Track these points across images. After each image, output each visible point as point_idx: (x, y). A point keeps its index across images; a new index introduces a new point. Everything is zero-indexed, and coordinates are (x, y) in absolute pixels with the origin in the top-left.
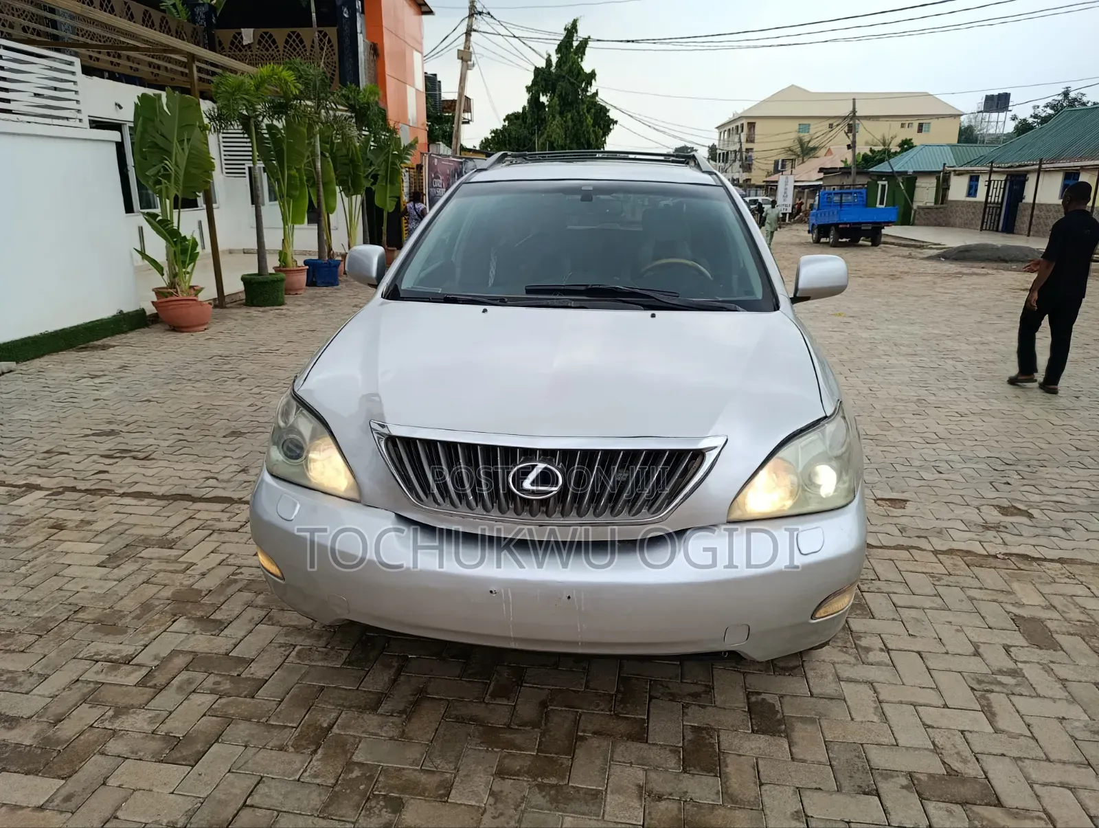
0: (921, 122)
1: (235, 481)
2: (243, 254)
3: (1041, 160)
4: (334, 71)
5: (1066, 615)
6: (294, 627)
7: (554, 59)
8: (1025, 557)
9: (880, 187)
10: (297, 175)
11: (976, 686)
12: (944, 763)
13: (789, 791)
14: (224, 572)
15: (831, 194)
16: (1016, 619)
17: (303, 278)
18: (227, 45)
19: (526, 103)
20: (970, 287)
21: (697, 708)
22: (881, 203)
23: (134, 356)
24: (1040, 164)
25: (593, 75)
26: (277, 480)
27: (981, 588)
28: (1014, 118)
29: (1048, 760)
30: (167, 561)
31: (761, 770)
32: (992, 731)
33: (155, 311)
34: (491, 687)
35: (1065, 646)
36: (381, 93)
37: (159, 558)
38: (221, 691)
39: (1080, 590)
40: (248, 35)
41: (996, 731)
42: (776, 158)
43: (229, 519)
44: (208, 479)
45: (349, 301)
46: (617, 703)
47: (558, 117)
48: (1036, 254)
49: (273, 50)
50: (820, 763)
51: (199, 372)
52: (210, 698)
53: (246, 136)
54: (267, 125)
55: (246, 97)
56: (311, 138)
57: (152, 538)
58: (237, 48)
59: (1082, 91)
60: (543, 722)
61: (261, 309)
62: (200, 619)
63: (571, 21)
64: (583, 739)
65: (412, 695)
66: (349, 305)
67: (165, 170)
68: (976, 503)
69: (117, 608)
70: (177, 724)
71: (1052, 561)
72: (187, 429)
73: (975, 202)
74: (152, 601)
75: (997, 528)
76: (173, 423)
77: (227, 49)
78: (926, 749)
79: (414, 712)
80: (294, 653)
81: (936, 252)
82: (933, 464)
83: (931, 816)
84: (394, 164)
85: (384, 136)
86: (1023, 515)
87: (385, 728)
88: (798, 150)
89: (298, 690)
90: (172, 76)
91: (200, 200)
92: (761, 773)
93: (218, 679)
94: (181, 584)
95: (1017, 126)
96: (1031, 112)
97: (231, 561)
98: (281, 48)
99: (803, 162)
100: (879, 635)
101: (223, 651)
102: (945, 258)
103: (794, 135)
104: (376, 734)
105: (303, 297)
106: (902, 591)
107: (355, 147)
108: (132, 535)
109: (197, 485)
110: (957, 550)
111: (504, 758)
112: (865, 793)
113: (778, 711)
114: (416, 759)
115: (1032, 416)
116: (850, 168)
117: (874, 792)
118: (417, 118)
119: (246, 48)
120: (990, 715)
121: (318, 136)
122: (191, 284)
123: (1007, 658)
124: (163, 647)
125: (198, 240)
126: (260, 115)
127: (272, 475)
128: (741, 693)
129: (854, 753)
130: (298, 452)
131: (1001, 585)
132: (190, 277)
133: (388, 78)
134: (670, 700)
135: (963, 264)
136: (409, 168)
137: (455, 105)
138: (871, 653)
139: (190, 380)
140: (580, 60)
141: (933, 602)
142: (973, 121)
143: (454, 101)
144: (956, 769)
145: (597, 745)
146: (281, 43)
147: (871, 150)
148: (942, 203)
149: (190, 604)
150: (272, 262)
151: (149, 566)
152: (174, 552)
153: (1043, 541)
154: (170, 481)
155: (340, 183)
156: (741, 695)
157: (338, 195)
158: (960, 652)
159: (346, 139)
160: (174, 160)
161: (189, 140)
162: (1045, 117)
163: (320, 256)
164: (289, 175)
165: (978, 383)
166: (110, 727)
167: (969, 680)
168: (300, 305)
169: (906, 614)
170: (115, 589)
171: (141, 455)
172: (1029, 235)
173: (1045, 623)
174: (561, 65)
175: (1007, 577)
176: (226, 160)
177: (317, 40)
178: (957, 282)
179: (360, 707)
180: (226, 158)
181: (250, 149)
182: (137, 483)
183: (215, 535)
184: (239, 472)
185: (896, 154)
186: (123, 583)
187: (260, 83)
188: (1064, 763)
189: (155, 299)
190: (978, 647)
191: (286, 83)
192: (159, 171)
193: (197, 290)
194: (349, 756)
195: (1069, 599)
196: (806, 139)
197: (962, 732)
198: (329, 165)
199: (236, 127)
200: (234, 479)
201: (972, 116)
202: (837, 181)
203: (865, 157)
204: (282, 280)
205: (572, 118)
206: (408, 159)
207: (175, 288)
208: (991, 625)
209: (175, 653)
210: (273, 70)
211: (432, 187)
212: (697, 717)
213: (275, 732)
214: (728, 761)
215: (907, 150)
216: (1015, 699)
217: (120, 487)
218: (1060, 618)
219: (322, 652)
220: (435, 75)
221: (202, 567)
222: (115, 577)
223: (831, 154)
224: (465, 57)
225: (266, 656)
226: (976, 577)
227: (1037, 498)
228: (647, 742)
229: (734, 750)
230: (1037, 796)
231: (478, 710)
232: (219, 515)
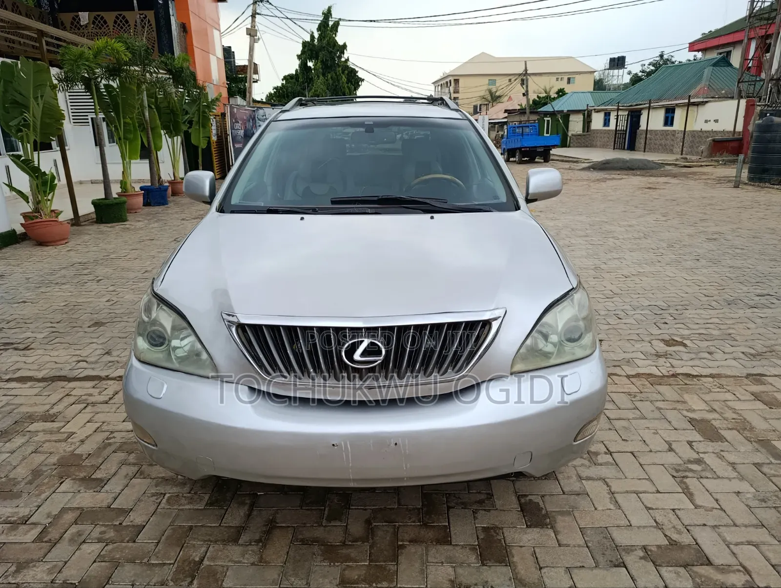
0: (569, 76)
1: (102, 362)
2: (91, 184)
3: (650, 101)
4: (153, 44)
5: (724, 416)
6: (162, 478)
7: (316, 35)
8: (688, 375)
9: (546, 121)
10: (131, 122)
11: (675, 474)
12: (666, 536)
13: (562, 571)
14: (100, 437)
15: (515, 127)
16: (691, 421)
17: (141, 200)
18: (68, 25)
19: (297, 67)
20: (613, 188)
21: (484, 512)
22: (547, 133)
23: (9, 267)
24: (650, 103)
25: (344, 46)
26: (144, 365)
27: (663, 401)
28: (629, 73)
29: (735, 525)
30: (51, 432)
31: (538, 556)
32: (693, 507)
33: (24, 231)
34: (326, 512)
35: (728, 438)
36: (191, 60)
37: (43, 431)
38: (107, 539)
39: (729, 396)
40: (84, 17)
41: (696, 507)
42: (475, 104)
43: (100, 394)
44: (79, 361)
45: (177, 216)
46: (424, 515)
47: (321, 77)
48: (651, 163)
49: (105, 28)
50: (579, 546)
51: (64, 277)
52: (99, 546)
53: (88, 94)
54: (104, 85)
55: (87, 63)
56: (140, 94)
57: (36, 414)
58: (76, 26)
59: (672, 54)
60: (370, 536)
61: (109, 225)
62: (83, 480)
63: (327, 8)
64: (403, 547)
65: (265, 525)
66: (178, 219)
67: (25, 120)
68: (648, 339)
69: (12, 476)
70: (74, 572)
71: (706, 376)
72: (58, 323)
73: (609, 130)
74: (41, 467)
75: (665, 355)
76: (47, 318)
77: (68, 28)
78: (650, 526)
79: (268, 539)
80: (164, 501)
81: (587, 165)
82: (614, 312)
83: (665, 579)
84: (204, 112)
85: (195, 92)
86: (678, 345)
87: (246, 556)
88: (489, 98)
89: (171, 531)
90: (25, 48)
91: (54, 144)
92: (539, 559)
93: (103, 529)
94: (64, 450)
95: (631, 78)
96: (640, 68)
97: (105, 428)
98: (111, 27)
99: (493, 106)
100: (602, 442)
101: (105, 504)
102: (594, 169)
103: (486, 87)
104: (240, 562)
105: (141, 214)
106: (612, 408)
107: (174, 100)
108: (19, 413)
109: (70, 367)
110: (642, 374)
111: (344, 570)
112: (616, 566)
113: (542, 508)
114: (274, 579)
115: (672, 275)
116: (525, 109)
117: (622, 565)
118: (219, 79)
119: (83, 27)
120: (690, 496)
121: (145, 92)
122: (52, 209)
123: (692, 451)
124: (54, 505)
125: (55, 174)
126: (98, 77)
127: (140, 361)
128: (514, 497)
129: (602, 535)
130: (161, 340)
131: (676, 397)
132: (51, 204)
133: (196, 50)
134: (462, 508)
135: (605, 172)
136: (216, 116)
137: (247, 69)
138: (599, 457)
139: (57, 283)
140: (334, 36)
141: (634, 413)
142: (602, 75)
143: (245, 67)
144: (674, 539)
145: (414, 551)
146: (110, 23)
147: (538, 97)
148: (587, 132)
149: (73, 467)
150: (116, 189)
151: (36, 439)
152: (56, 425)
153: (697, 362)
154: (48, 366)
155: (163, 128)
156: (514, 499)
157: (163, 137)
158: (660, 449)
159: (167, 94)
160: (31, 112)
161: (42, 96)
162: (649, 72)
163: (152, 184)
164: (124, 123)
165: (632, 254)
166: (13, 582)
167: (670, 470)
168: (139, 221)
169: (618, 424)
170: (8, 460)
171: (21, 346)
172: (644, 151)
173: (711, 422)
174: (321, 40)
175: (679, 392)
176: (72, 113)
177: (139, 21)
178: (604, 185)
179: (224, 541)
180: (72, 111)
181: (93, 104)
182: (19, 369)
183: (89, 407)
184: (104, 354)
185: (554, 99)
186: (15, 454)
187: (97, 52)
188: (746, 526)
189: (23, 222)
190: (671, 444)
191: (118, 52)
192: (21, 122)
193: (56, 213)
194: (220, 583)
195: (723, 403)
196: (494, 90)
197: (673, 510)
198: (155, 114)
199: (80, 87)
200: (101, 360)
201: (601, 72)
202: (517, 118)
203: (534, 101)
204: (125, 202)
205: (331, 78)
206: (214, 109)
207: (39, 212)
208: (676, 427)
209: (64, 510)
210: (107, 42)
211: (234, 129)
212: (485, 520)
213: (157, 569)
214: (514, 551)
215: (561, 96)
216: (704, 481)
217: (6, 374)
218: (720, 418)
219: (188, 497)
220: (230, 47)
221: (81, 434)
222: (8, 450)
223: (512, 100)
224: (252, 33)
225: (142, 504)
226: (659, 393)
227: (686, 332)
228: (451, 544)
229: (515, 543)
230: (734, 554)
231: (319, 533)
232: (91, 391)
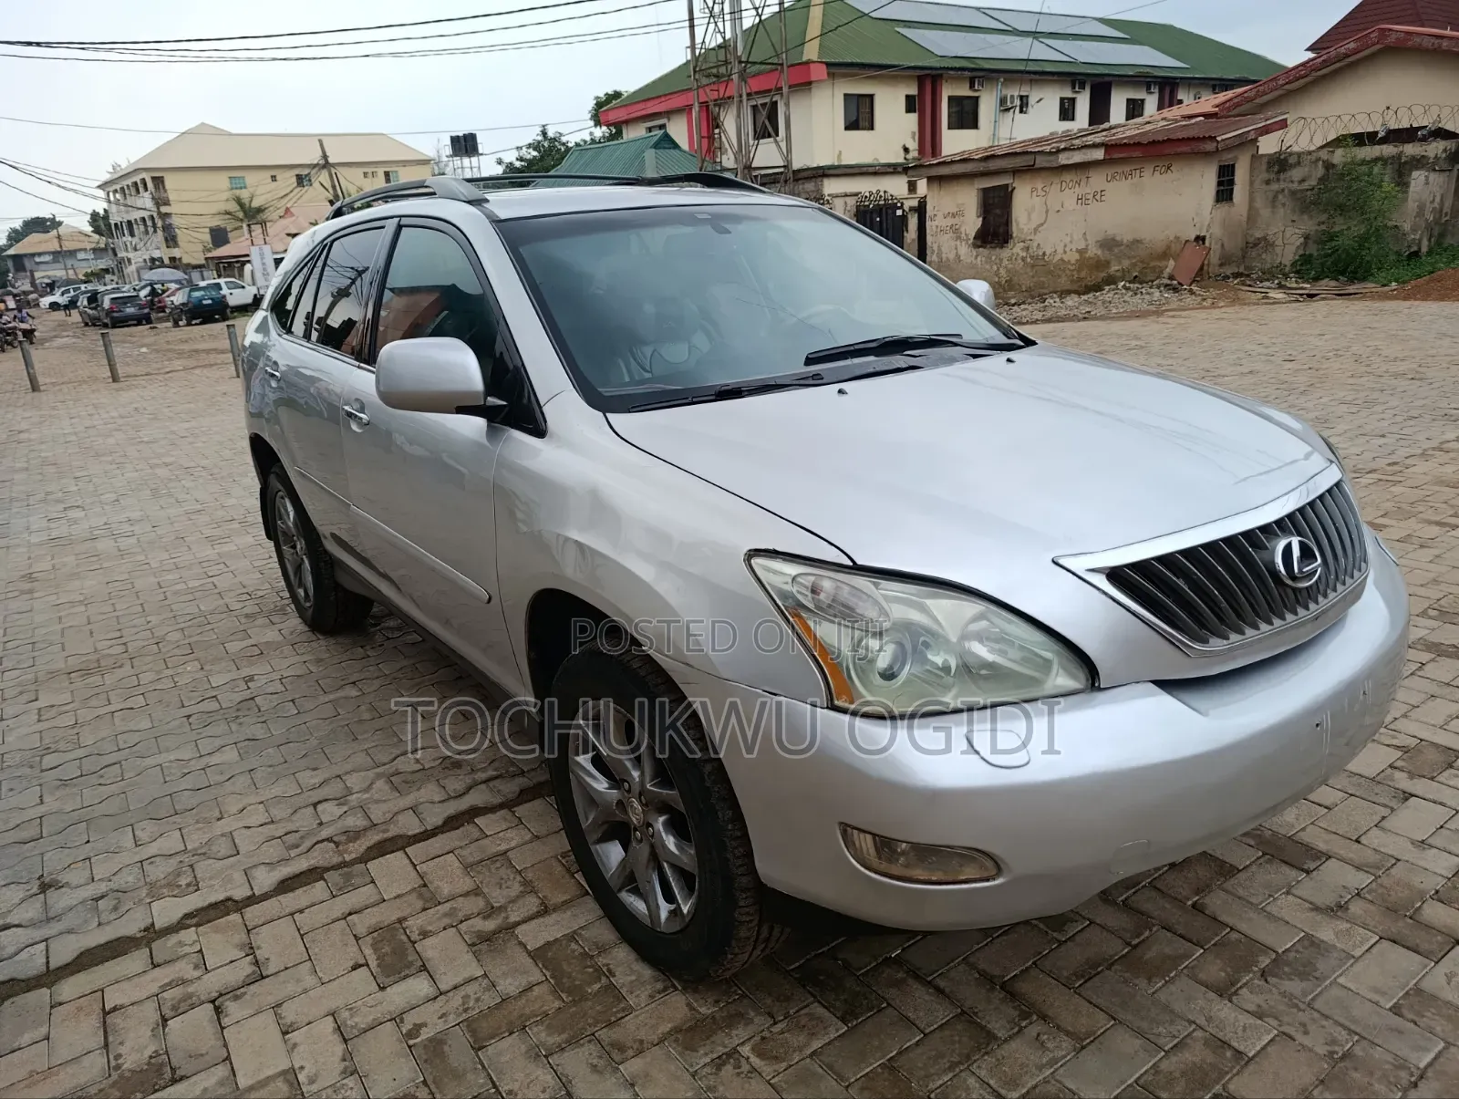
0: (387, 170)
6: (676, 1030)
14: (385, 1042)
28: (496, 162)
42: (210, 225)
59: (559, 129)
60: (1144, 917)
64: (1200, 905)
65: (991, 991)
79: (1032, 1005)
80: (756, 1060)
88: (239, 213)
89: (867, 1094)
95: (505, 169)
96: (515, 154)
97: (356, 1022)
104: (1056, 1060)
111: (1195, 975)
114: (1143, 1047)
145: (1219, 901)
162: (531, 160)
179: (977, 1049)
223: (292, 215)
228: (1240, 869)
231: (1078, 953)
